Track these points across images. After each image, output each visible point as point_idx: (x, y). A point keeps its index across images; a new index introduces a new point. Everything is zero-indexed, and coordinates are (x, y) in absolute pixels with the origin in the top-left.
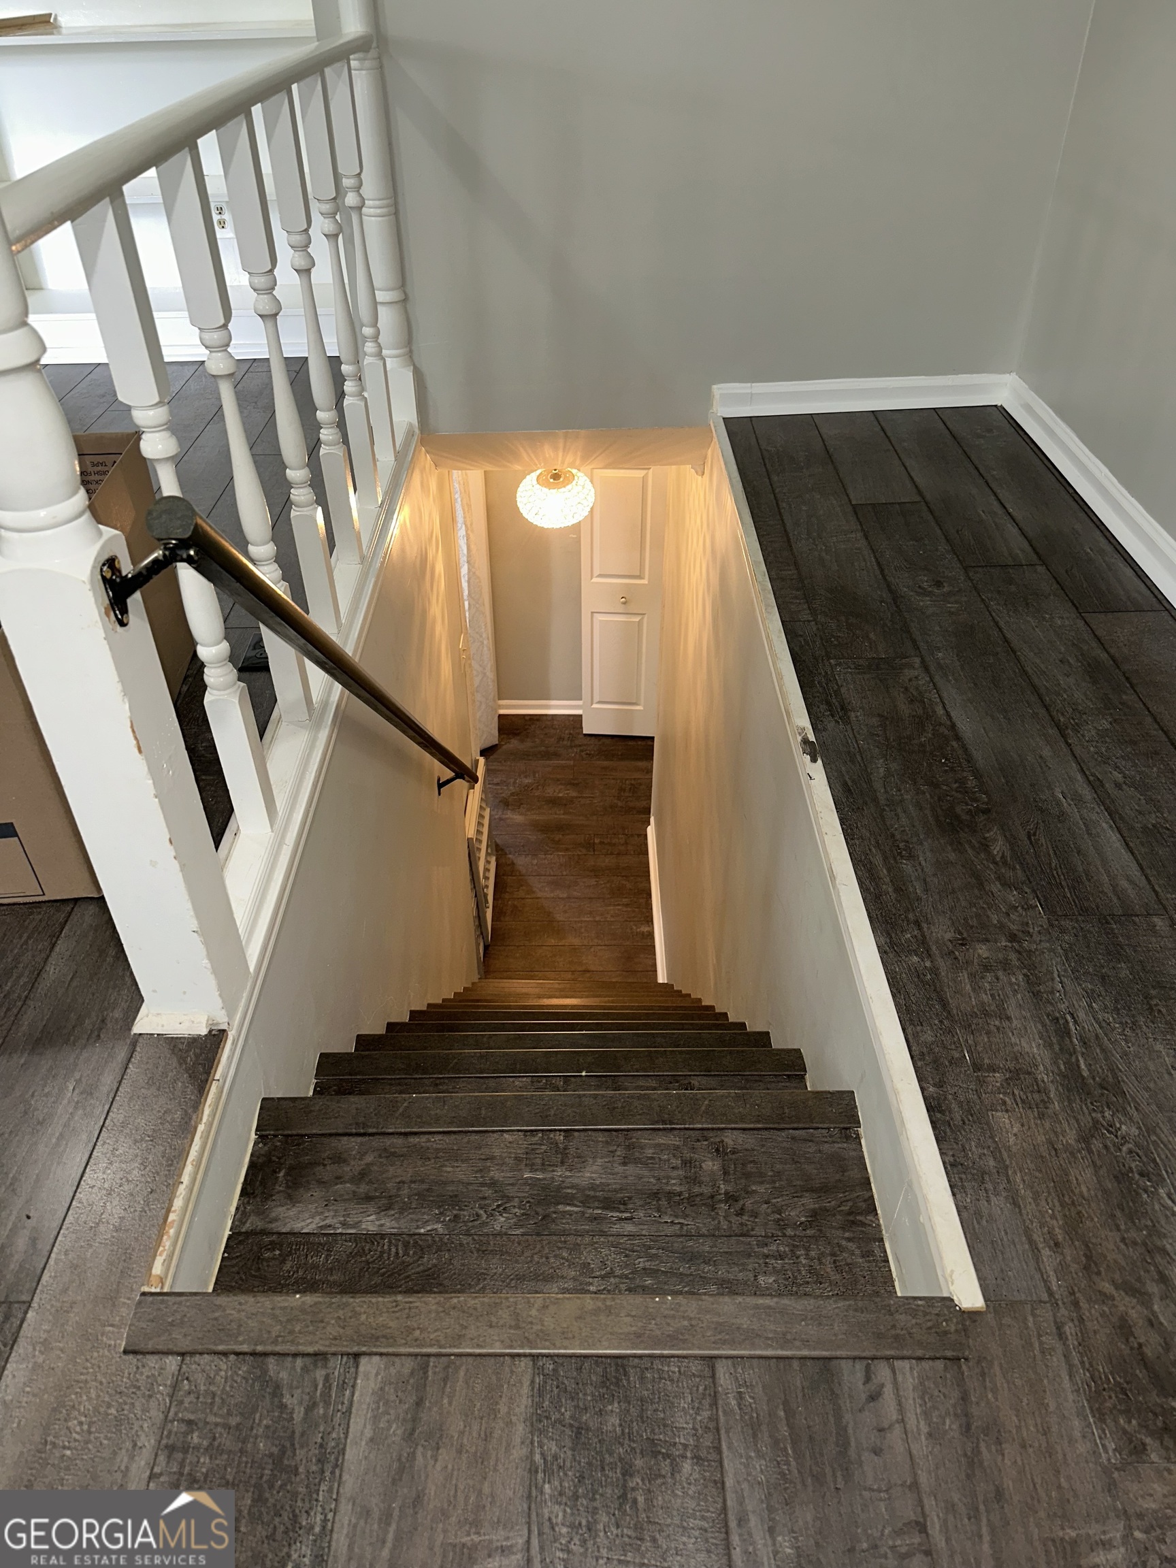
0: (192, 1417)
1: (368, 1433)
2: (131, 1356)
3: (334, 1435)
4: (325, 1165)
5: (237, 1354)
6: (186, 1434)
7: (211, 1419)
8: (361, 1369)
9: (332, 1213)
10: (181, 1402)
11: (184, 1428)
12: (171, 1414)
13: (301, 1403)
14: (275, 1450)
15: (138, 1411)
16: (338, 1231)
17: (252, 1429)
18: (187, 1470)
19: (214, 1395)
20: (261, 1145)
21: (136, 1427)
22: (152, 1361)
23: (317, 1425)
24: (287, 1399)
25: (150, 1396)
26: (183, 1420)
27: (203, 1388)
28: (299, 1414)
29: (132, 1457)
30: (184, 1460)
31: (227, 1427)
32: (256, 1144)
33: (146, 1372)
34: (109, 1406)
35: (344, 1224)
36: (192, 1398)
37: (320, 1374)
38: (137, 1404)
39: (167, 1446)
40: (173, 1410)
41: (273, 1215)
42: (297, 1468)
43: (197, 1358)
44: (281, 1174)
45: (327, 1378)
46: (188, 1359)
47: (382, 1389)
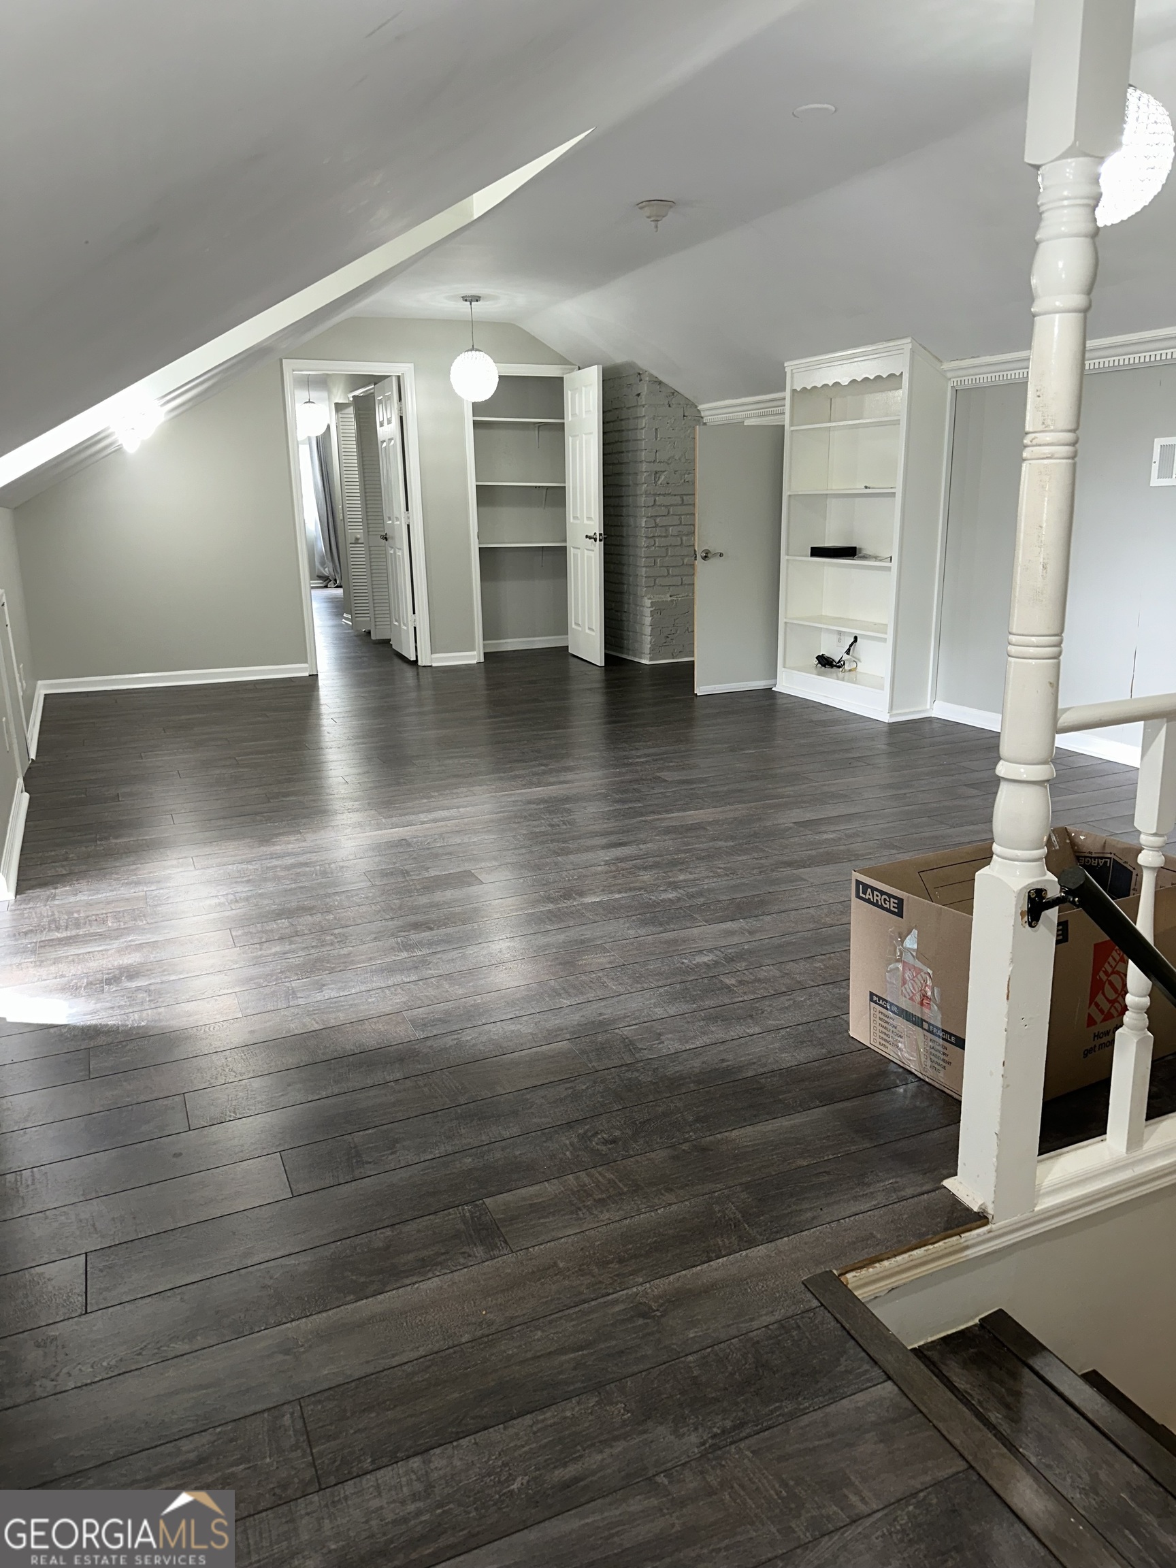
0: (801, 1326)
1: (860, 1404)
2: (803, 1286)
3: (846, 1390)
4: (1001, 1369)
5: (842, 1326)
6: (793, 1328)
7: (807, 1334)
8: (886, 1384)
9: (979, 1392)
10: (803, 1317)
11: (795, 1326)
12: (795, 1317)
13: (846, 1366)
14: (818, 1368)
15: (786, 1303)
16: (973, 1402)
17: (818, 1353)
18: (780, 1338)
19: (818, 1328)
20: (977, 1328)
21: (779, 1307)
22: (809, 1295)
23: (843, 1379)
24: (843, 1360)
25: (795, 1304)
26: (797, 1323)
27: (816, 1322)
28: (841, 1368)
29: (766, 1314)
30: (782, 1334)
31: (810, 1343)
32: (975, 1325)
33: (803, 1296)
34: (778, 1292)
35: (980, 1402)
36: (809, 1321)
37: (866, 1367)
38: (788, 1302)
39: (782, 1325)
40: (798, 1317)
41: (948, 1362)
42: (818, 1382)
43: (826, 1312)
44: (972, 1350)
45: (867, 1371)
46: (822, 1308)
47: (885, 1398)
